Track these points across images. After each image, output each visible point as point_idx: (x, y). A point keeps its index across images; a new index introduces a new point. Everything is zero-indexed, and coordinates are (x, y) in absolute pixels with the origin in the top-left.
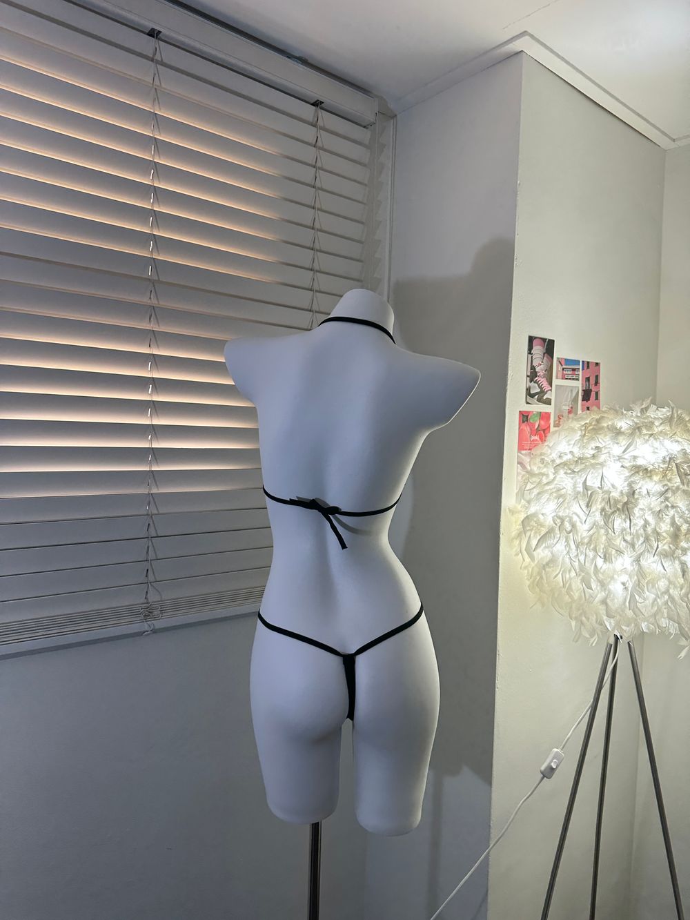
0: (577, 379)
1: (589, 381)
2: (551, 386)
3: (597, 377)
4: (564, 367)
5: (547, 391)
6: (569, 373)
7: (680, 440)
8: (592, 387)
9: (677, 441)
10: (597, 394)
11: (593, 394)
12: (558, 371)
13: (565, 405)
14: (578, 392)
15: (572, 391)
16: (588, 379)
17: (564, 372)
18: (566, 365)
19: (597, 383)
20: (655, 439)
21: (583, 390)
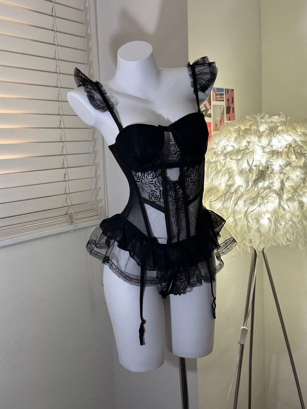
0: (223, 101)
1: (229, 101)
2: (211, 106)
3: (233, 98)
4: (216, 93)
5: (209, 109)
6: (219, 97)
7: (291, 134)
8: (231, 105)
9: (290, 135)
10: (233, 109)
11: (231, 109)
12: (213, 96)
13: (218, 117)
14: (224, 108)
15: (221, 108)
16: (228, 100)
17: (217, 97)
18: (217, 92)
19: (233, 102)
20: (279, 135)
21: (226, 107)
